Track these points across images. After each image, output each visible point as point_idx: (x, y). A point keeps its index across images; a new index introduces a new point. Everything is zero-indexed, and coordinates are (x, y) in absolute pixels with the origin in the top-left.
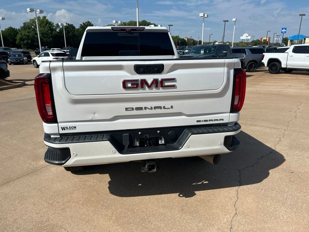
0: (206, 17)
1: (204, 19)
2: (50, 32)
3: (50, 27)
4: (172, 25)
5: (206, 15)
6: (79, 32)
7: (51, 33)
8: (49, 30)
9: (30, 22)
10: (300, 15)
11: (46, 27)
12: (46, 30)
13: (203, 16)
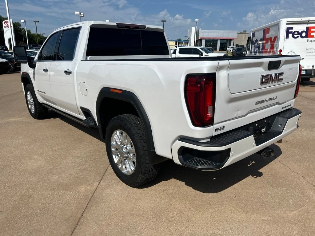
0: (82, 15)
1: (80, 18)
4: (39, 22)
5: (82, 14)
10: (162, 21)
13: (79, 14)
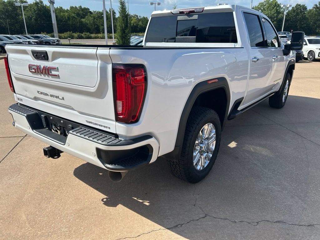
2: (276, 15)
3: (277, 10)
6: (311, 13)
7: (277, 17)
8: (275, 13)
9: (259, 6)
11: (273, 10)
12: (273, 13)
